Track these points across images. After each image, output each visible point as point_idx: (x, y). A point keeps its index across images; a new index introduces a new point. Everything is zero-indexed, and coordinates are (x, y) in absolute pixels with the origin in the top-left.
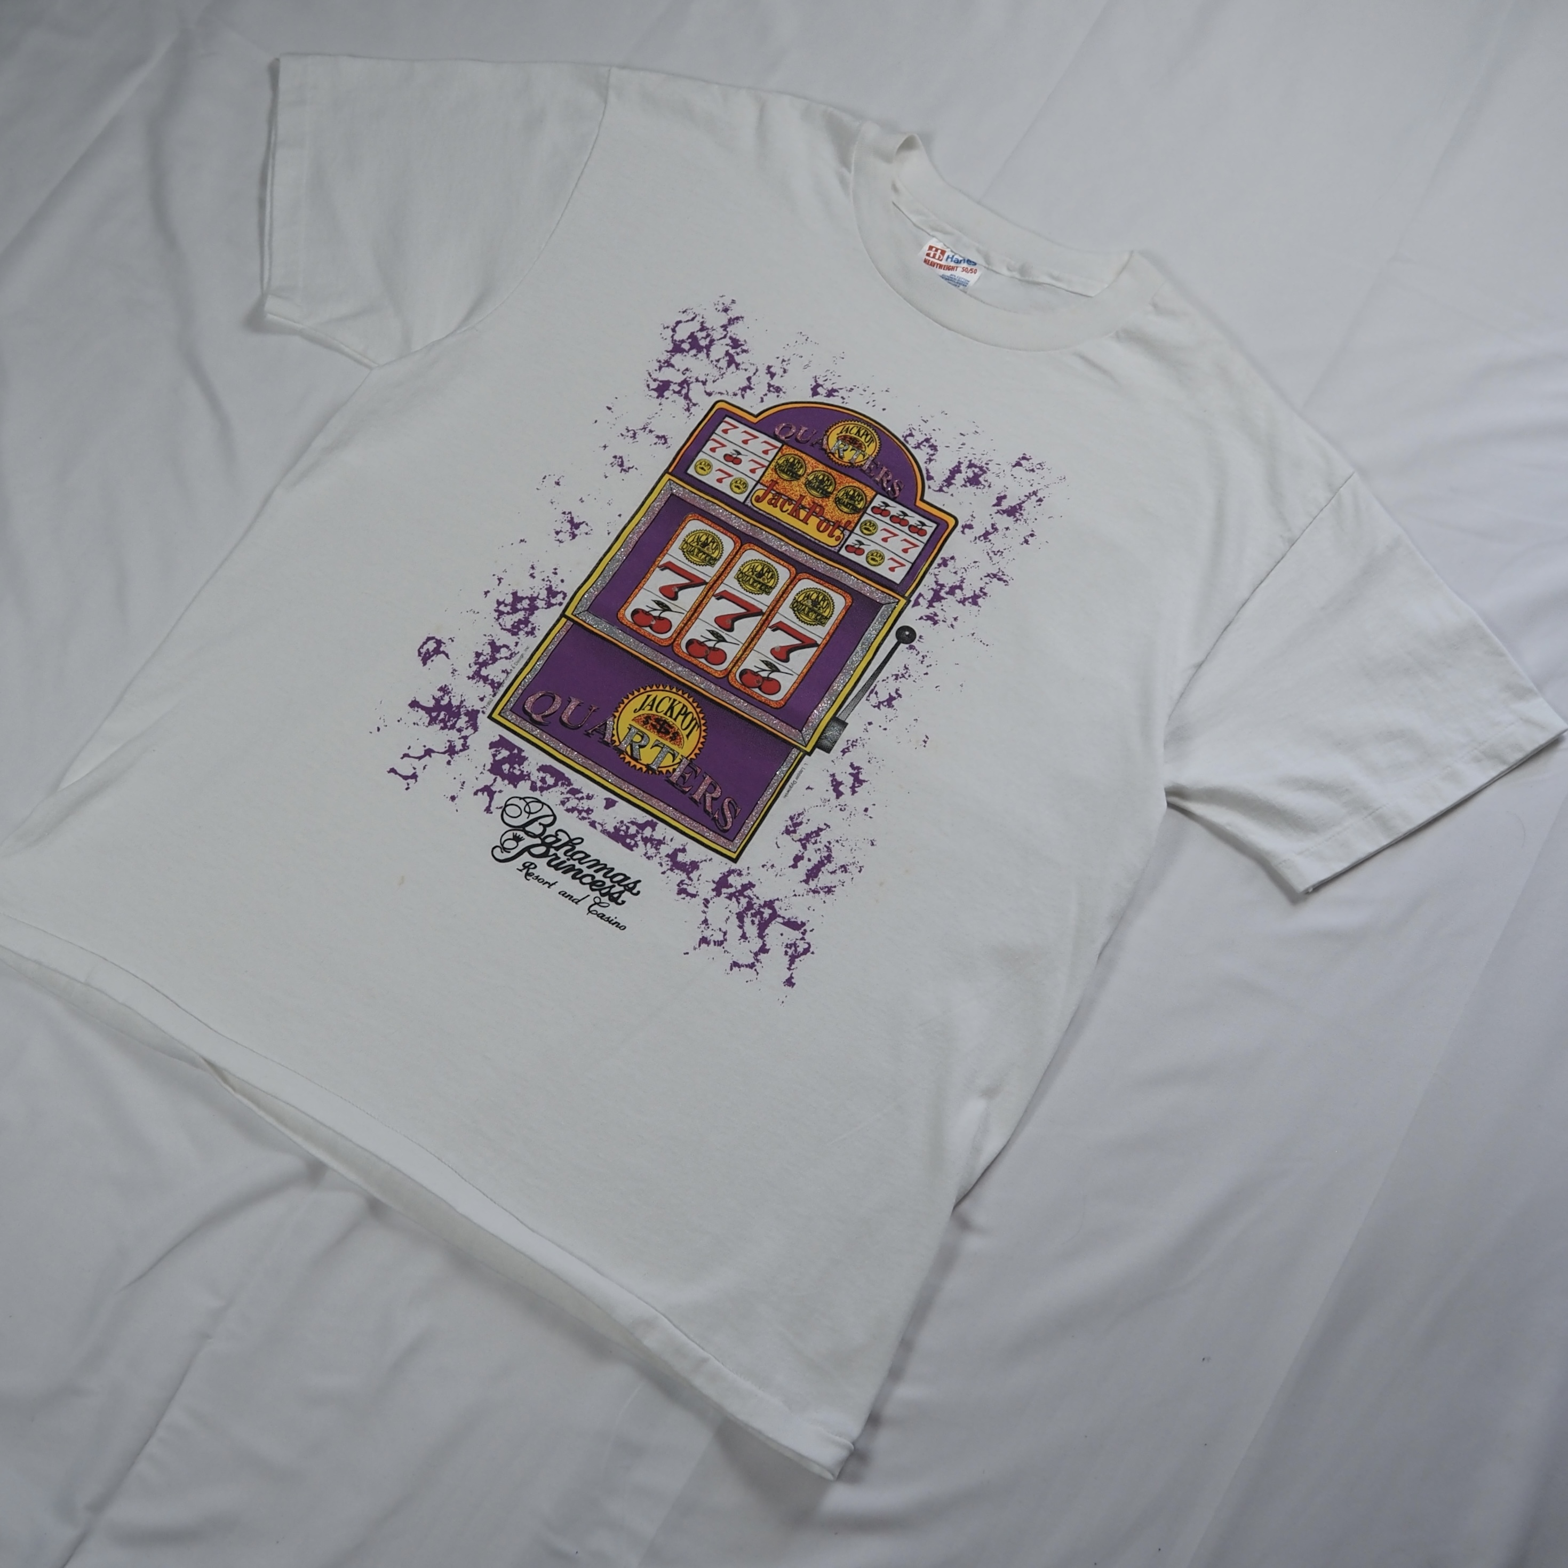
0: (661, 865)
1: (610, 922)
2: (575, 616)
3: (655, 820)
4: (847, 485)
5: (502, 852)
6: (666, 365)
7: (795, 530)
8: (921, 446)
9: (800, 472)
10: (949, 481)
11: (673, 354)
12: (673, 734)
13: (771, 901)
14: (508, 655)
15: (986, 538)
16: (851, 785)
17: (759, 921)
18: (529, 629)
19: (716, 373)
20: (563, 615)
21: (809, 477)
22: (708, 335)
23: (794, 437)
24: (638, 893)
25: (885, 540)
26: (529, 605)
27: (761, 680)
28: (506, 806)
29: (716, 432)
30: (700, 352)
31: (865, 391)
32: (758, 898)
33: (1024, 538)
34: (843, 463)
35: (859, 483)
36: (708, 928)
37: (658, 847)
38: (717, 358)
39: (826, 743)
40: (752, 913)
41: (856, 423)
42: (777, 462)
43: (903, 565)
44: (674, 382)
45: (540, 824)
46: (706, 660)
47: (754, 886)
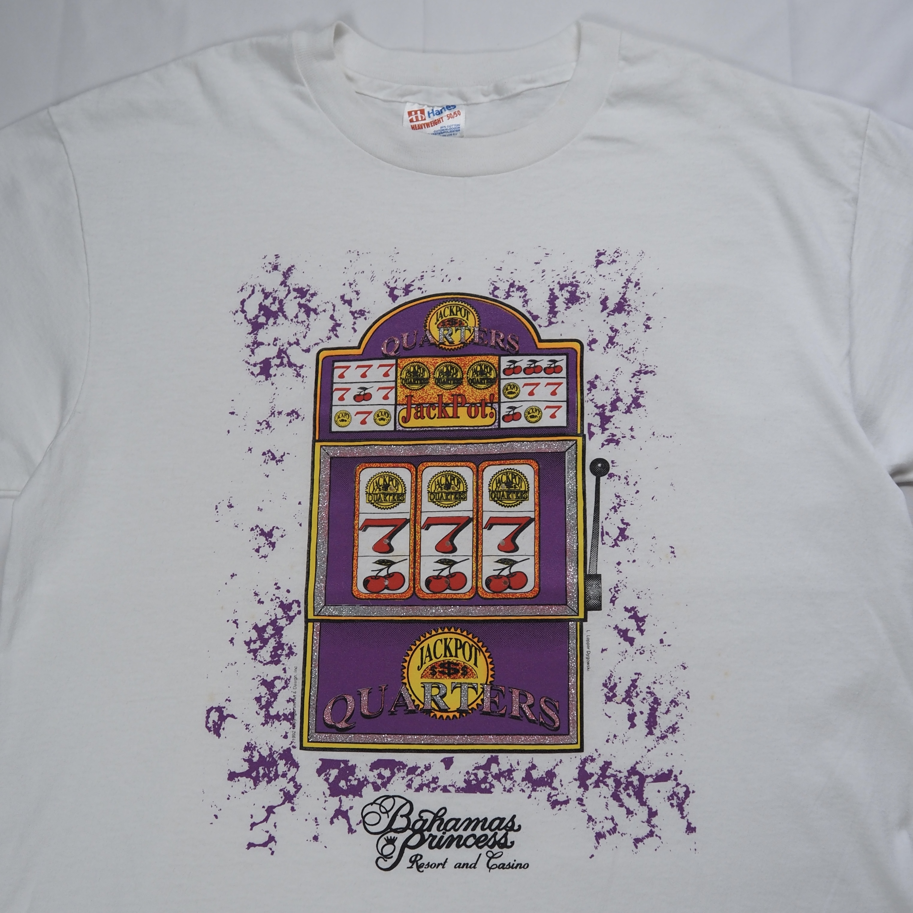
0: (523, 791)
1: (512, 868)
2: (317, 615)
3: (494, 755)
4: (471, 364)
5: (386, 861)
6: (256, 346)
7: (451, 429)
8: (510, 293)
9: (426, 376)
10: (553, 311)
11: (255, 333)
12: (462, 670)
13: (632, 767)
14: (283, 684)
15: (613, 344)
16: (636, 627)
17: (633, 791)
18: (286, 651)
19: (301, 328)
20: (307, 621)
21: (435, 376)
22: (275, 299)
23: (401, 347)
24: (520, 826)
25: (531, 394)
26: (273, 630)
27: (507, 580)
28: (364, 818)
29: (334, 381)
30: (277, 318)
31: (434, 271)
32: (620, 772)
33: (644, 325)
34: (456, 347)
35: (479, 357)
36: (596, 823)
37: (511, 776)
38: (295, 315)
39: (593, 602)
40: (623, 788)
41: (444, 304)
42: (401, 378)
43: (559, 407)
44: (272, 357)
45: (402, 816)
46: (451, 589)
47: (610, 763)
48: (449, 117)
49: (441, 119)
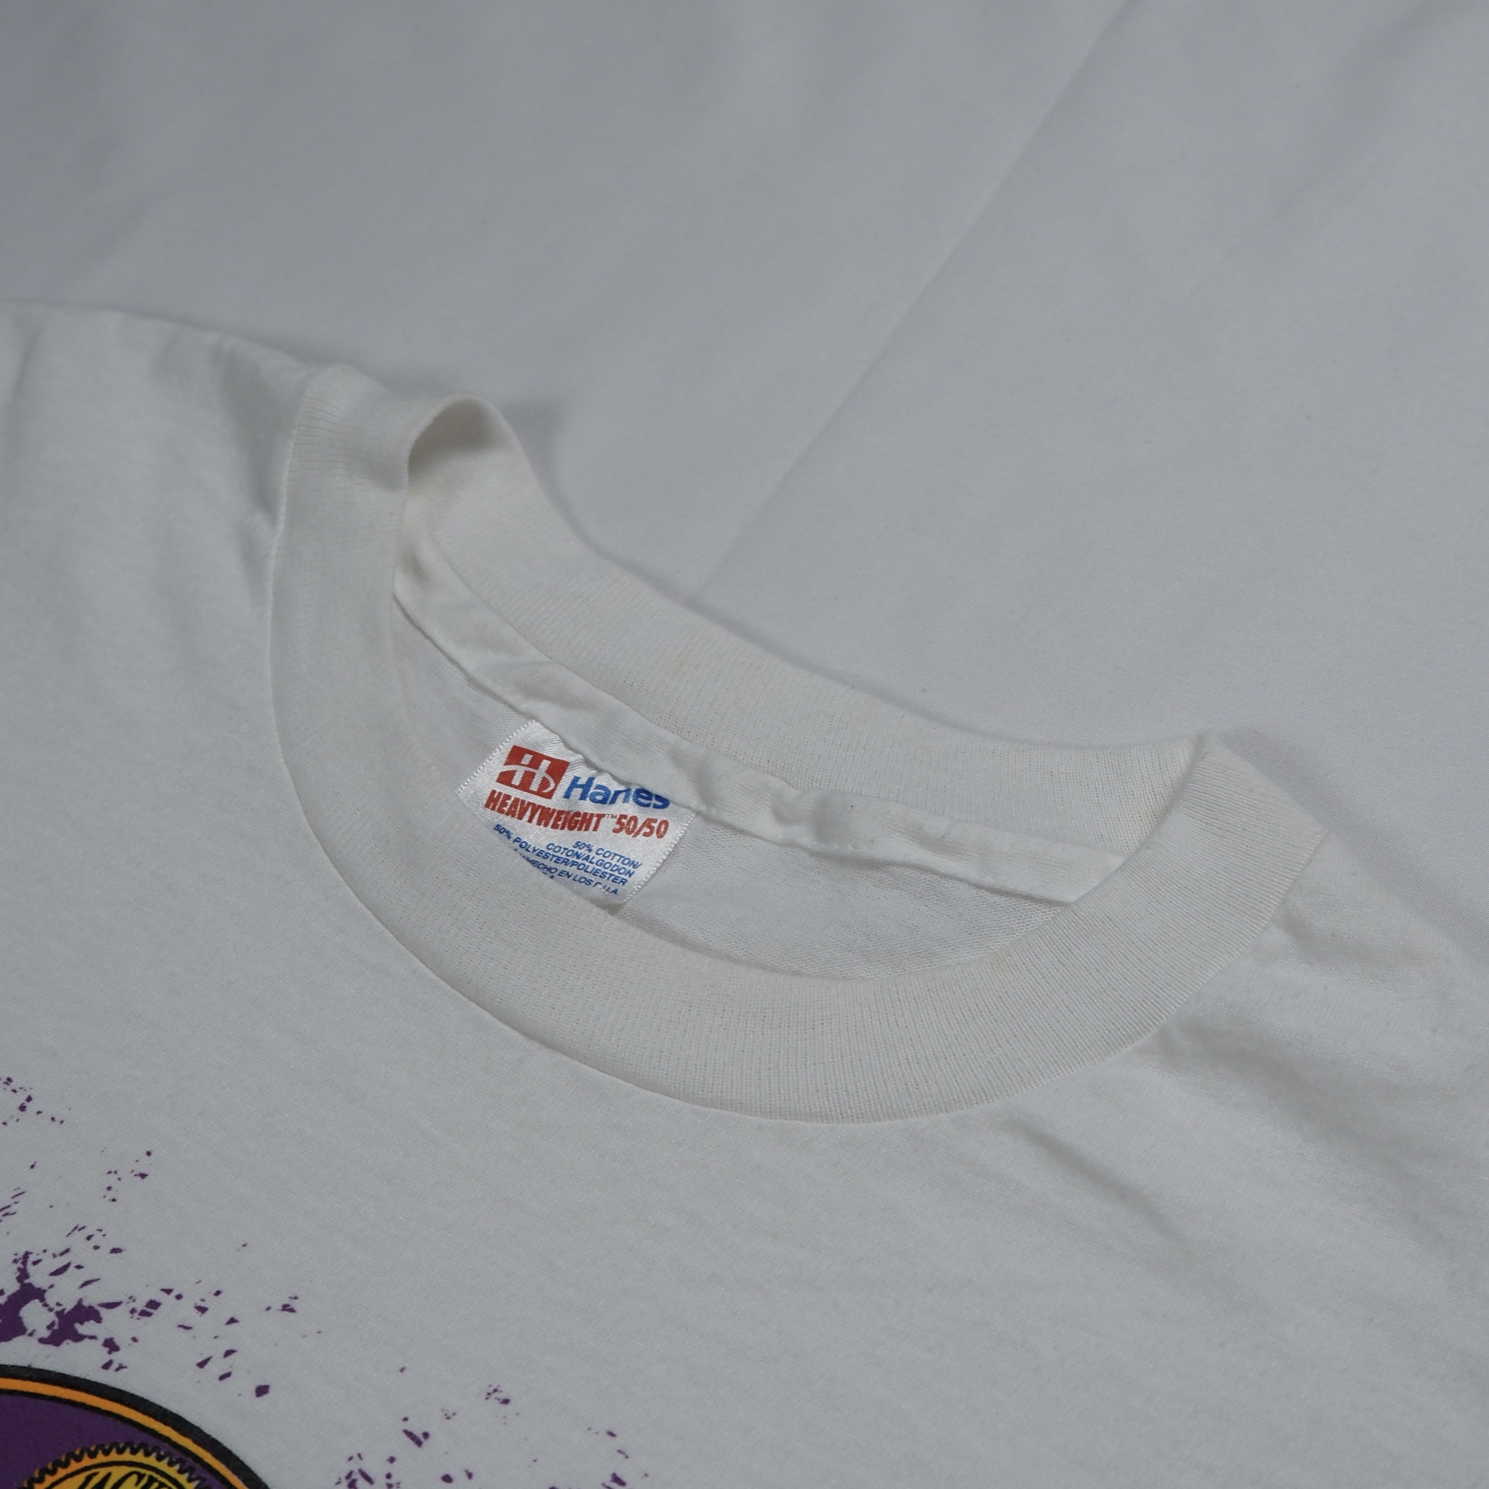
48: (625, 825)
49: (595, 819)
